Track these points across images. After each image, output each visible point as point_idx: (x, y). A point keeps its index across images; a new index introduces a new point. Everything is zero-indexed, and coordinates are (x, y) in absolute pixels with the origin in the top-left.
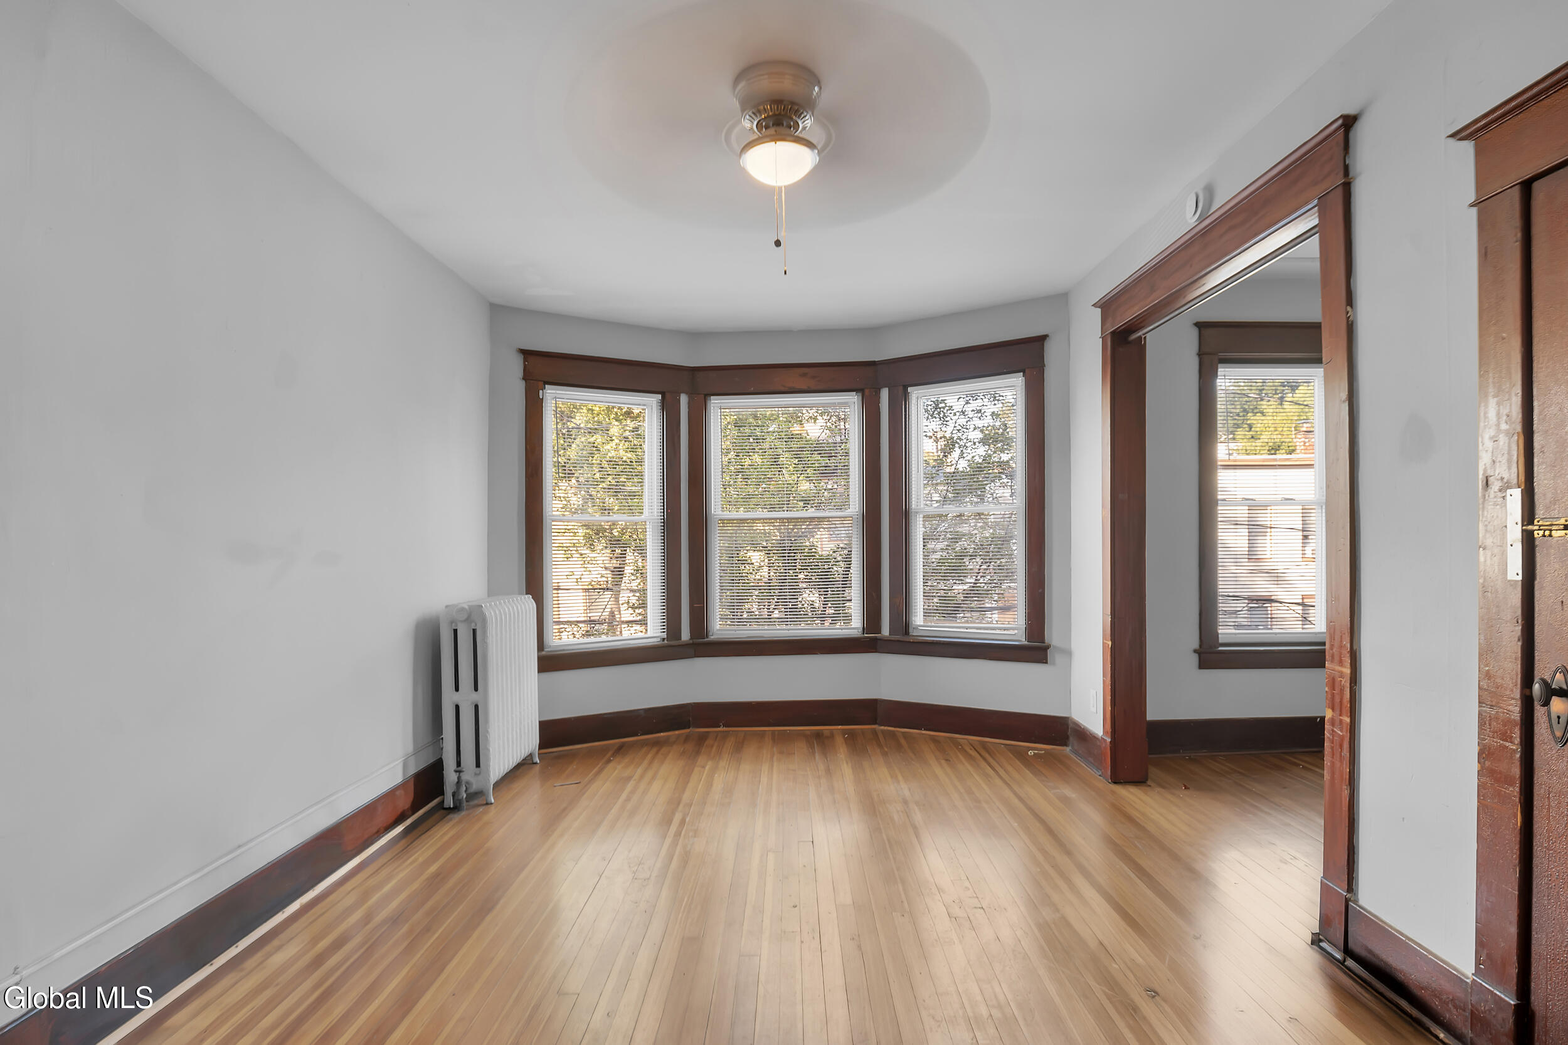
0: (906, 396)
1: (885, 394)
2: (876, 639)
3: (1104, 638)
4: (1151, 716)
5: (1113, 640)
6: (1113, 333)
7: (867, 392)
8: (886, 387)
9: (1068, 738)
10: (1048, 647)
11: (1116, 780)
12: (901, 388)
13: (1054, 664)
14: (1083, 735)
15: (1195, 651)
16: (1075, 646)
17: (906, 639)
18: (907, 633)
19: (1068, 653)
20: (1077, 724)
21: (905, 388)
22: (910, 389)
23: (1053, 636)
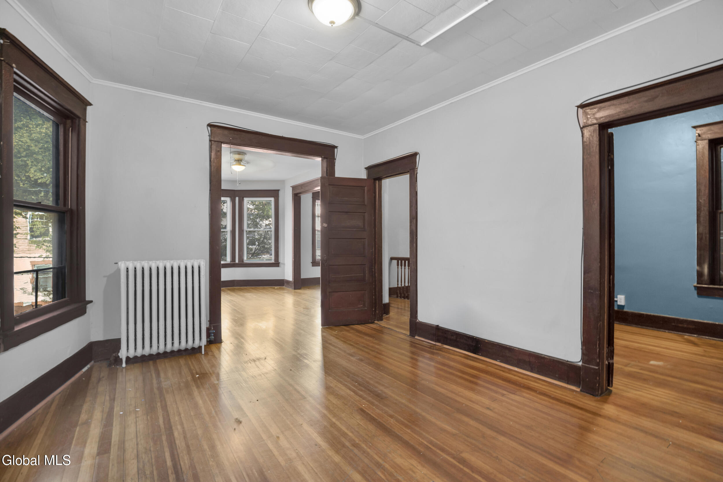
0: (243, 200)
1: (237, 199)
2: (234, 264)
3: (292, 259)
4: (302, 277)
5: (294, 259)
6: (295, 194)
7: (232, 198)
8: (237, 197)
9: (284, 284)
10: (280, 263)
11: (295, 289)
12: (242, 198)
13: (281, 267)
14: (288, 282)
15: (311, 263)
16: (286, 263)
17: (243, 263)
18: (243, 262)
19: (284, 264)
20: (286, 280)
21: (243, 198)
22: (244, 198)
23: (281, 260)
